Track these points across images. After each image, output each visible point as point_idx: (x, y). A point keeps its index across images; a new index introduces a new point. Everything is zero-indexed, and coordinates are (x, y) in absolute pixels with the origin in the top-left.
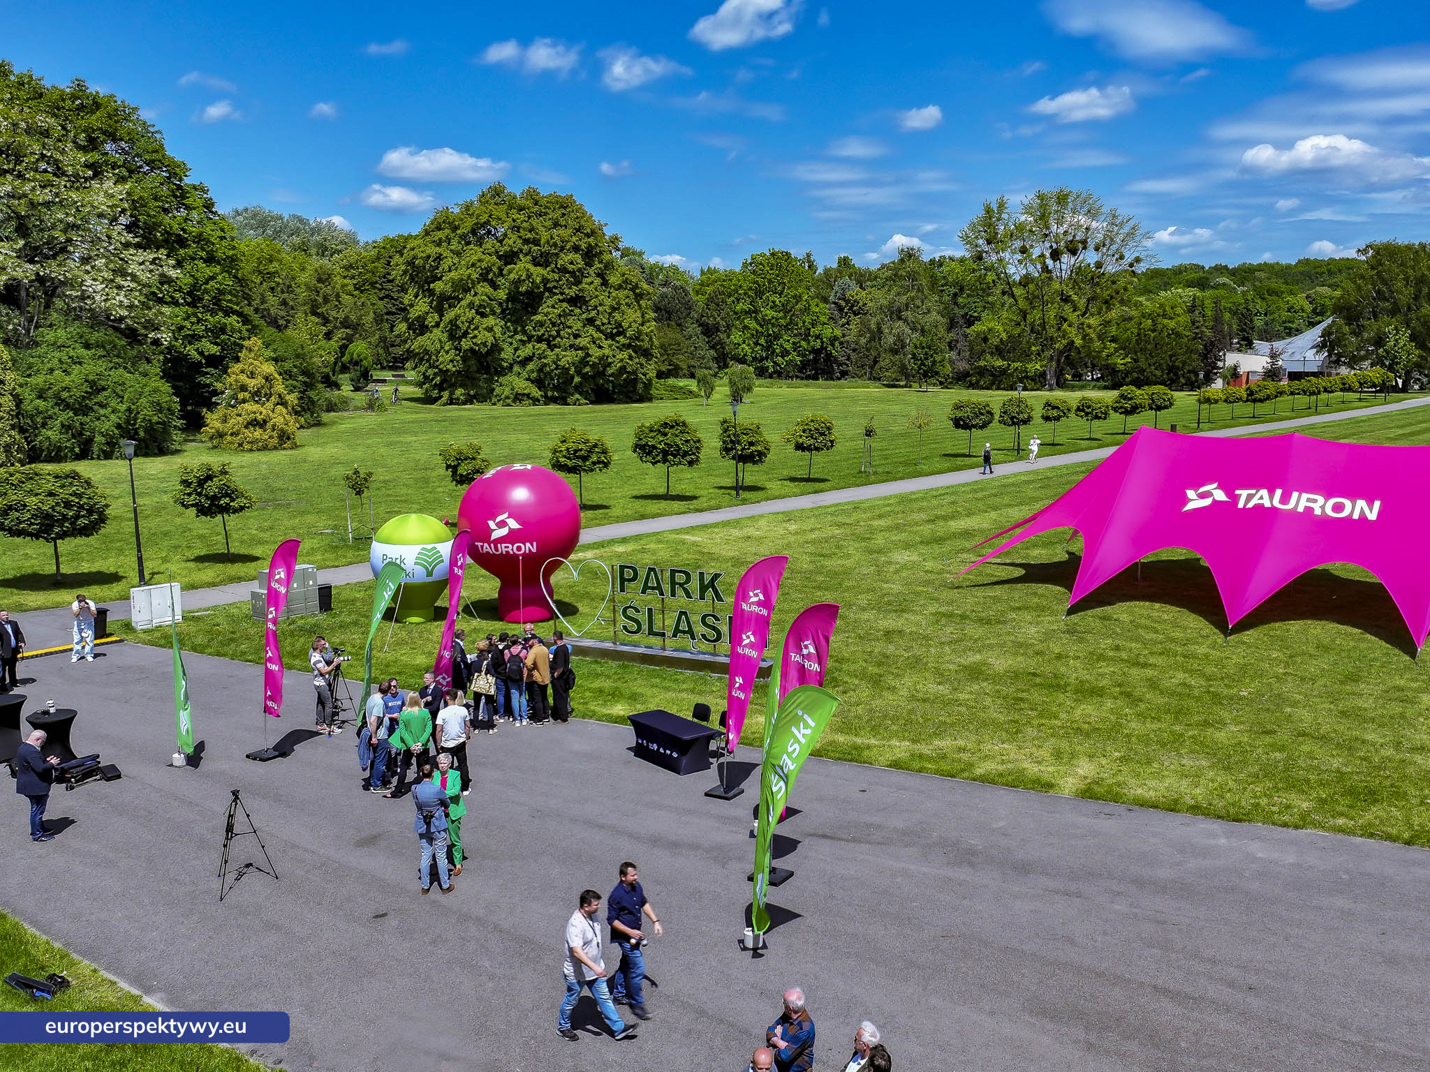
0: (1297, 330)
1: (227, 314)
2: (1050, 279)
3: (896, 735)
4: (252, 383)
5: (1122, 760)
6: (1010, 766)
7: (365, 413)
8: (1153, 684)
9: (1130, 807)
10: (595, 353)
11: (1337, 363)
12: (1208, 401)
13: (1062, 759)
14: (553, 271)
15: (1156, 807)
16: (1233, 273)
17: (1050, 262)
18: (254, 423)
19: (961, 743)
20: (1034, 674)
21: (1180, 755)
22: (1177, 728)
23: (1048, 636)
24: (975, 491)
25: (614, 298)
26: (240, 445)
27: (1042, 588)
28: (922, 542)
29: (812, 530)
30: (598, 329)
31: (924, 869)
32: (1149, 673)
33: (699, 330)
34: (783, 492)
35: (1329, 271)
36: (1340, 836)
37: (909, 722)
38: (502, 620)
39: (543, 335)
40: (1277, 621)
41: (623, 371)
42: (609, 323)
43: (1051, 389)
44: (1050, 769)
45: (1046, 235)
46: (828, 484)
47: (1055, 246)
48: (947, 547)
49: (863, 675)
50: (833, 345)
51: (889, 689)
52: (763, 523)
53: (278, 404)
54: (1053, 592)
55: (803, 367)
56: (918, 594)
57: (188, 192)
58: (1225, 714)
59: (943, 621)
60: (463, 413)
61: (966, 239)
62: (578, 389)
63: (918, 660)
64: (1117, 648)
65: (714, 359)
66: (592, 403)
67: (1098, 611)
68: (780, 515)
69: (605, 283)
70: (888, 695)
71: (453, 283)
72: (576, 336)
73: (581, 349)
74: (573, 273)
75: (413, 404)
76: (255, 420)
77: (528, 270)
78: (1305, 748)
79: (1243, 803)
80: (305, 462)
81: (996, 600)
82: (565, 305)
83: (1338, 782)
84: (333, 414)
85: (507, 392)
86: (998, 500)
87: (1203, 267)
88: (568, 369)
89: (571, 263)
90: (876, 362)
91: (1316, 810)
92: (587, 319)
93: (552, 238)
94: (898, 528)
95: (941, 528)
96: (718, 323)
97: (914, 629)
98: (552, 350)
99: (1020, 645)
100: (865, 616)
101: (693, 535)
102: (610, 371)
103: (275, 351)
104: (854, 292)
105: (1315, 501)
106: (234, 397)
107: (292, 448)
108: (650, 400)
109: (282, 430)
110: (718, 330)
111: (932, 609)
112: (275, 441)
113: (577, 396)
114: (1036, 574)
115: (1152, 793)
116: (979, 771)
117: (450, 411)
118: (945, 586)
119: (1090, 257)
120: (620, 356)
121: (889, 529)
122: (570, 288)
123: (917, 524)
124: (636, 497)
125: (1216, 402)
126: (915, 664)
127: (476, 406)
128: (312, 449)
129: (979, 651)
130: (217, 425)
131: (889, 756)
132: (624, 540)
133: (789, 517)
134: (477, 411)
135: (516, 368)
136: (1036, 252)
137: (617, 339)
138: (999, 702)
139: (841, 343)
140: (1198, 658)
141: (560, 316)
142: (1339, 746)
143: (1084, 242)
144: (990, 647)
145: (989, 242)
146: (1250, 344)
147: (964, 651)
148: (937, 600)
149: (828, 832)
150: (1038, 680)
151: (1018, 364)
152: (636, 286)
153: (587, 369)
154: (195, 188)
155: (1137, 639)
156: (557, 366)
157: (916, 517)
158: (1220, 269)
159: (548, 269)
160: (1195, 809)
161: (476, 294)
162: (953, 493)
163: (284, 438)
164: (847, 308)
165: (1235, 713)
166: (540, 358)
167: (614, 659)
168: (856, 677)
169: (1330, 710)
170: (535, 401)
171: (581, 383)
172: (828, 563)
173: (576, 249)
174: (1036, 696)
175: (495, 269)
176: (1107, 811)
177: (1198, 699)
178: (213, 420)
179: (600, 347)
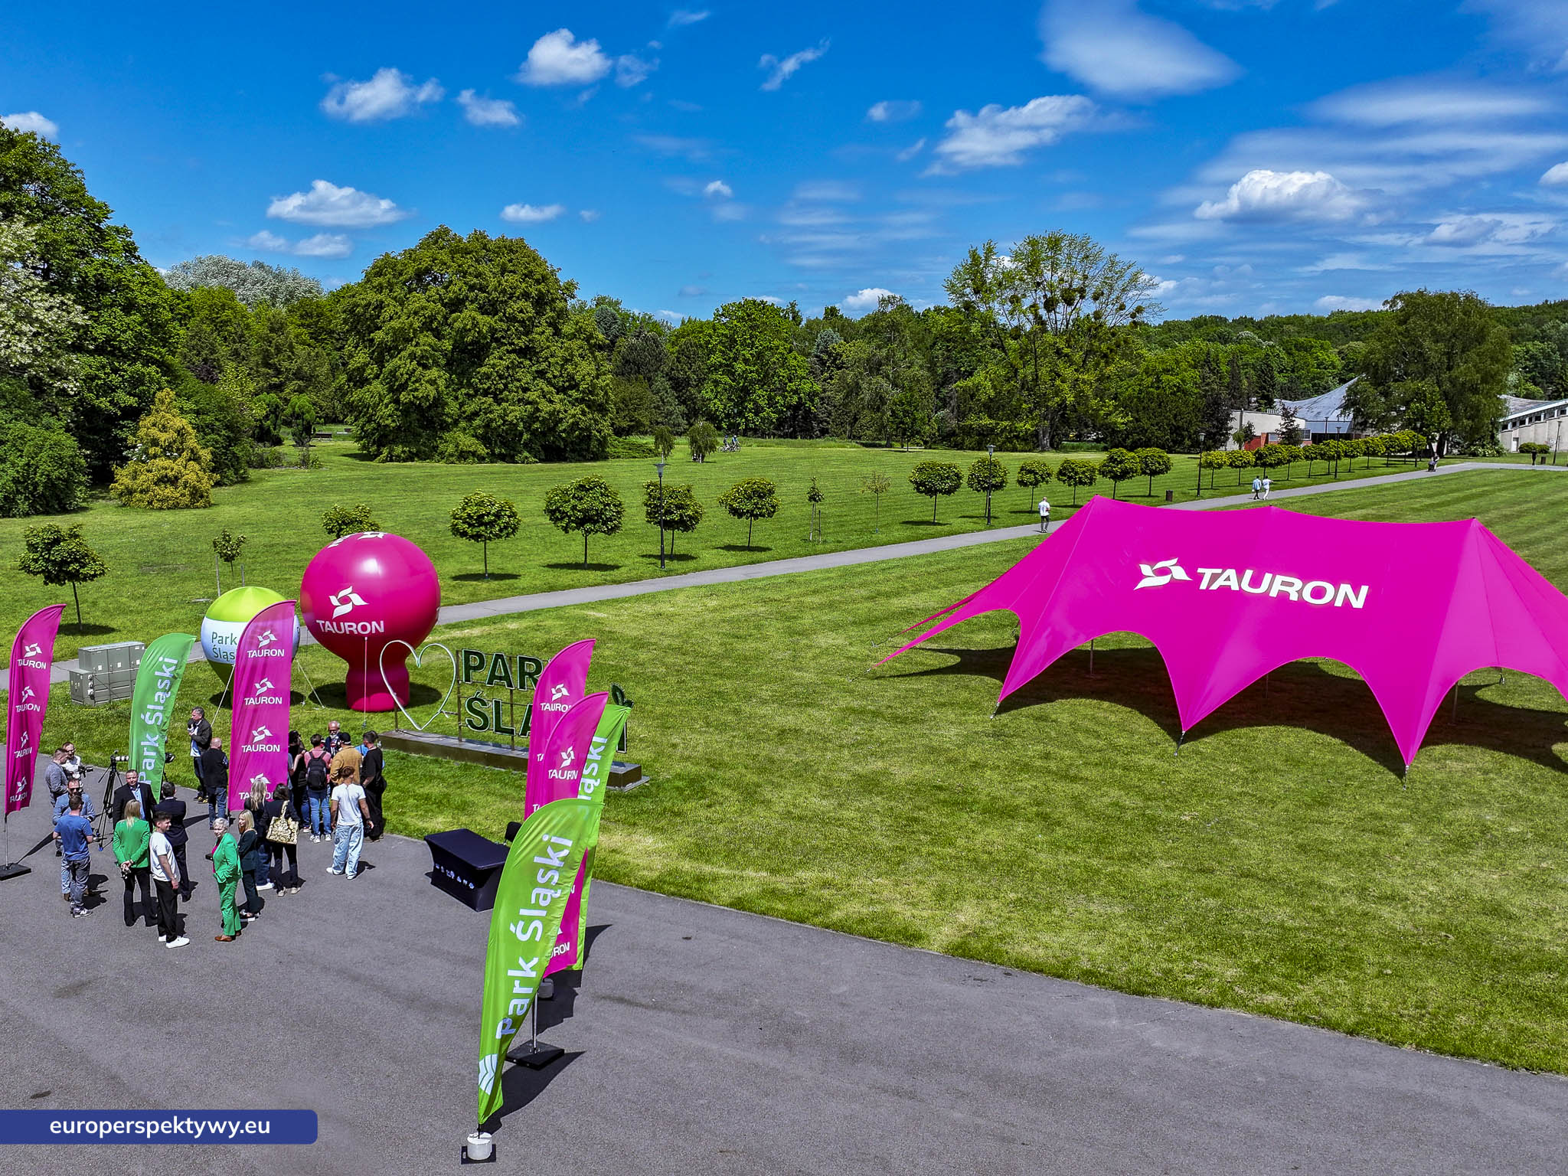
0: (1325, 389)
1: (145, 364)
2: (1044, 331)
3: (751, 862)
4: (163, 437)
5: (1019, 903)
6: (878, 908)
7: (299, 470)
8: (1078, 803)
9: (1009, 970)
10: (545, 407)
11: (1364, 425)
12: (1210, 465)
13: (944, 900)
14: (501, 320)
15: (1041, 971)
16: (1259, 326)
17: (1042, 312)
18: (163, 480)
19: (829, 875)
20: (940, 788)
21: (1090, 899)
22: (1095, 862)
23: (969, 740)
24: (930, 564)
25: (567, 349)
26: (150, 503)
27: (975, 681)
28: (854, 623)
29: (733, 607)
30: (549, 383)
31: (729, 1051)
32: (1078, 788)
33: (667, 384)
34: (716, 562)
35: (1365, 324)
36: (1266, 1020)
37: (774, 845)
38: (349, 708)
39: (489, 388)
40: (1242, 726)
41: (575, 427)
42: (561, 376)
43: (1043, 451)
44: (925, 914)
45: (1038, 284)
46: (768, 554)
47: (1049, 295)
48: (880, 629)
49: (738, 786)
50: (812, 401)
51: (762, 802)
52: (680, 598)
53: (190, 460)
54: (987, 688)
55: (780, 423)
56: (830, 685)
57: (109, 235)
58: (1157, 846)
59: (851, 719)
60: (402, 471)
61: (952, 288)
62: (527, 446)
63: (807, 766)
64: (1047, 756)
65: (683, 415)
66: (541, 461)
67: (1035, 709)
68: (704, 590)
69: (557, 332)
70: (760, 811)
71: (394, 333)
72: (525, 390)
73: (530, 403)
74: (522, 322)
75: (349, 460)
76: (166, 476)
77: (474, 319)
78: (1247, 893)
79: (1152, 969)
80: (212, 522)
81: (920, 693)
82: (513, 356)
83: (1279, 941)
84: (264, 470)
85: (451, 449)
86: (953, 574)
87: (1226, 320)
88: (516, 425)
89: (521, 311)
90: (856, 419)
91: (1243, 981)
92: (537, 372)
93: (500, 284)
94: (831, 606)
95: (883, 606)
96: (688, 377)
97: (814, 728)
98: (499, 404)
99: (933, 750)
100: (762, 711)
101: (599, 611)
102: (562, 427)
103: (197, 403)
104: (838, 344)
105: (1291, 585)
106: (145, 452)
107: (205, 507)
108: (606, 458)
109: (194, 487)
110: (689, 385)
111: (842, 704)
112: (187, 500)
113: (526, 454)
114: (974, 662)
115: (1041, 952)
116: (837, 915)
117: (388, 468)
118: (865, 676)
119: (1087, 307)
120: (573, 412)
121: (821, 607)
122: (519, 338)
123: (854, 601)
124: (549, 566)
125: (1220, 466)
126: (803, 772)
127: (417, 463)
128: (227, 508)
129: (882, 757)
130: (127, 481)
131: (736, 892)
132: (521, 616)
133: (712, 591)
134: (417, 469)
135: (463, 424)
136: (1027, 303)
137: (570, 392)
138: (889, 822)
139: (822, 399)
140: (1140, 771)
141: (508, 368)
142: (1289, 891)
143: (1082, 291)
144: (898, 751)
145: (976, 292)
146: (1270, 404)
147: (865, 756)
148: (851, 692)
149: (627, 994)
150: (942, 796)
151: (1005, 423)
152: (591, 336)
153: (537, 425)
154: (118, 231)
155: (1073, 745)
156: (505, 421)
157: (855, 593)
158: (1244, 322)
159: (496, 317)
160: (1090, 976)
161: (417, 344)
162: (904, 567)
163: (197, 497)
164: (828, 361)
165: (1170, 844)
166: (486, 413)
167: (457, 758)
168: (729, 786)
169: (1287, 842)
170: (481, 459)
171: (530, 440)
172: (739, 646)
173: (526, 295)
174: (935, 817)
175: (439, 317)
176: (979, 974)
177: (1128, 824)
178: (123, 477)
179: (551, 402)
